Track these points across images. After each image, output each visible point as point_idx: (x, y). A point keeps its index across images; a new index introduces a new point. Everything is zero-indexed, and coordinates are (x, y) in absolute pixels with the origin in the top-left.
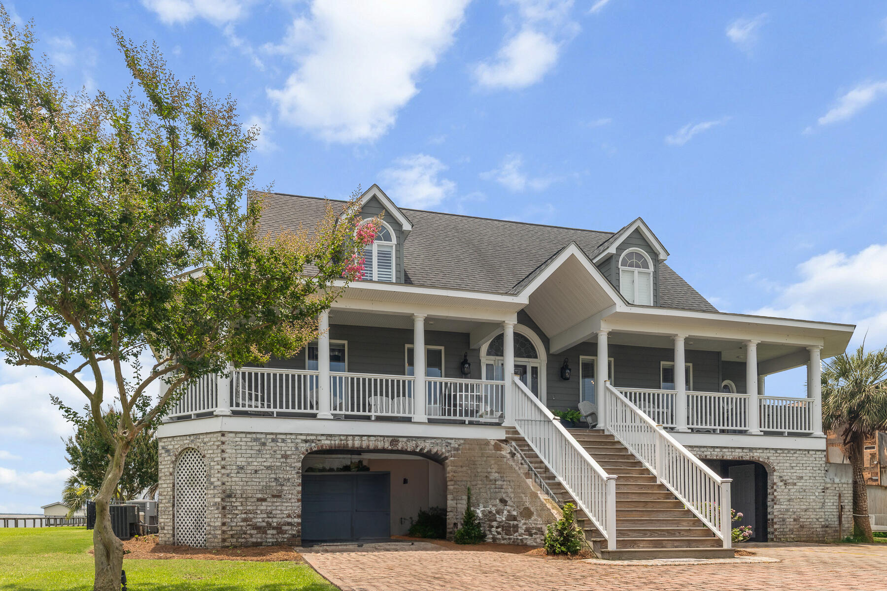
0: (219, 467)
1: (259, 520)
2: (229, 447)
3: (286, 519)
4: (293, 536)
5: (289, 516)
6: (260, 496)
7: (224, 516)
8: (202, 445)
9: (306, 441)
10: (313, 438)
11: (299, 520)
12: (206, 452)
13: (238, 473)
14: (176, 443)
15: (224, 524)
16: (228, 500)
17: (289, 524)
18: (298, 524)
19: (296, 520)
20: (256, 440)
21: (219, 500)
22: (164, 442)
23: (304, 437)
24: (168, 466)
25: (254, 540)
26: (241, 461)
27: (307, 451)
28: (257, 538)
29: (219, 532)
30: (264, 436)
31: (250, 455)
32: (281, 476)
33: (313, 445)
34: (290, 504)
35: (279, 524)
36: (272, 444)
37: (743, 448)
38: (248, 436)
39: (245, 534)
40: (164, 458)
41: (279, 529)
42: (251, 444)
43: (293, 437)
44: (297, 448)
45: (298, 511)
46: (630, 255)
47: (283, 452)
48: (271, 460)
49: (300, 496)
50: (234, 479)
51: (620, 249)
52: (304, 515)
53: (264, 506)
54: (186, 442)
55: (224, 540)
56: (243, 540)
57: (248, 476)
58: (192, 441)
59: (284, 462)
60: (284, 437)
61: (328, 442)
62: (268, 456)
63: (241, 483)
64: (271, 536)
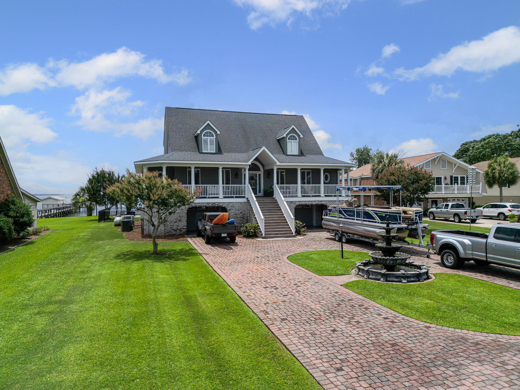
1: (175, 228)
4: (184, 232)
5: (183, 226)
6: (175, 221)
7: (165, 227)
9: (188, 205)
11: (186, 227)
15: (165, 229)
16: (166, 222)
17: (183, 228)
18: (186, 228)
19: (185, 227)
25: (173, 233)
27: (188, 208)
28: (174, 233)
29: (163, 232)
32: (181, 215)
33: (190, 206)
34: (183, 223)
35: (180, 228)
37: (318, 201)
39: (171, 232)
41: (180, 230)
44: (185, 207)
45: (186, 225)
46: (291, 136)
49: (186, 221)
51: (287, 135)
52: (187, 226)
53: (176, 224)
55: (165, 234)
56: (170, 234)
61: (194, 205)
63: (170, 218)
64: (178, 232)
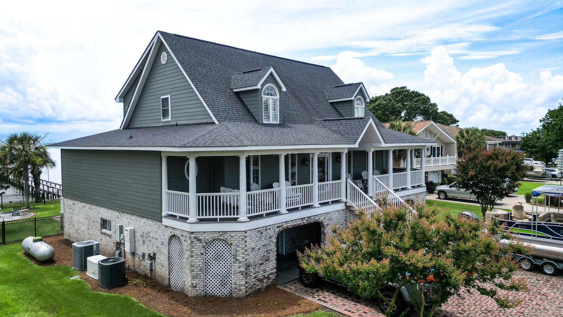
0: (244, 251)
1: (260, 276)
2: (248, 239)
3: (271, 272)
4: (274, 279)
5: (272, 269)
6: (261, 262)
7: (246, 278)
8: (230, 237)
9: (278, 227)
10: (280, 224)
11: (276, 270)
12: (233, 242)
13: (252, 252)
14: (207, 235)
15: (246, 283)
16: (248, 269)
17: (272, 274)
18: (275, 272)
20: (259, 232)
21: (244, 269)
22: (196, 234)
23: (277, 225)
24: (200, 249)
26: (253, 245)
27: (278, 232)
29: (243, 287)
30: (262, 229)
31: (256, 241)
32: (269, 248)
33: (281, 228)
34: (272, 263)
35: (268, 275)
36: (265, 232)
38: (256, 230)
39: (255, 285)
40: (196, 244)
41: (268, 278)
42: (257, 234)
43: (273, 226)
44: (275, 232)
45: (275, 266)
46: (357, 99)
47: (269, 236)
48: (265, 241)
49: (276, 257)
50: (250, 256)
52: (277, 267)
53: (262, 267)
54: (215, 235)
55: (246, 292)
56: (254, 289)
57: (256, 252)
58: (221, 235)
59: (270, 241)
60: (269, 227)
61: (286, 225)
62: (264, 239)
63: (253, 257)
64: (266, 283)
